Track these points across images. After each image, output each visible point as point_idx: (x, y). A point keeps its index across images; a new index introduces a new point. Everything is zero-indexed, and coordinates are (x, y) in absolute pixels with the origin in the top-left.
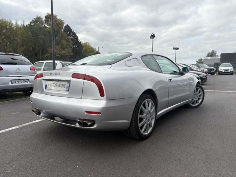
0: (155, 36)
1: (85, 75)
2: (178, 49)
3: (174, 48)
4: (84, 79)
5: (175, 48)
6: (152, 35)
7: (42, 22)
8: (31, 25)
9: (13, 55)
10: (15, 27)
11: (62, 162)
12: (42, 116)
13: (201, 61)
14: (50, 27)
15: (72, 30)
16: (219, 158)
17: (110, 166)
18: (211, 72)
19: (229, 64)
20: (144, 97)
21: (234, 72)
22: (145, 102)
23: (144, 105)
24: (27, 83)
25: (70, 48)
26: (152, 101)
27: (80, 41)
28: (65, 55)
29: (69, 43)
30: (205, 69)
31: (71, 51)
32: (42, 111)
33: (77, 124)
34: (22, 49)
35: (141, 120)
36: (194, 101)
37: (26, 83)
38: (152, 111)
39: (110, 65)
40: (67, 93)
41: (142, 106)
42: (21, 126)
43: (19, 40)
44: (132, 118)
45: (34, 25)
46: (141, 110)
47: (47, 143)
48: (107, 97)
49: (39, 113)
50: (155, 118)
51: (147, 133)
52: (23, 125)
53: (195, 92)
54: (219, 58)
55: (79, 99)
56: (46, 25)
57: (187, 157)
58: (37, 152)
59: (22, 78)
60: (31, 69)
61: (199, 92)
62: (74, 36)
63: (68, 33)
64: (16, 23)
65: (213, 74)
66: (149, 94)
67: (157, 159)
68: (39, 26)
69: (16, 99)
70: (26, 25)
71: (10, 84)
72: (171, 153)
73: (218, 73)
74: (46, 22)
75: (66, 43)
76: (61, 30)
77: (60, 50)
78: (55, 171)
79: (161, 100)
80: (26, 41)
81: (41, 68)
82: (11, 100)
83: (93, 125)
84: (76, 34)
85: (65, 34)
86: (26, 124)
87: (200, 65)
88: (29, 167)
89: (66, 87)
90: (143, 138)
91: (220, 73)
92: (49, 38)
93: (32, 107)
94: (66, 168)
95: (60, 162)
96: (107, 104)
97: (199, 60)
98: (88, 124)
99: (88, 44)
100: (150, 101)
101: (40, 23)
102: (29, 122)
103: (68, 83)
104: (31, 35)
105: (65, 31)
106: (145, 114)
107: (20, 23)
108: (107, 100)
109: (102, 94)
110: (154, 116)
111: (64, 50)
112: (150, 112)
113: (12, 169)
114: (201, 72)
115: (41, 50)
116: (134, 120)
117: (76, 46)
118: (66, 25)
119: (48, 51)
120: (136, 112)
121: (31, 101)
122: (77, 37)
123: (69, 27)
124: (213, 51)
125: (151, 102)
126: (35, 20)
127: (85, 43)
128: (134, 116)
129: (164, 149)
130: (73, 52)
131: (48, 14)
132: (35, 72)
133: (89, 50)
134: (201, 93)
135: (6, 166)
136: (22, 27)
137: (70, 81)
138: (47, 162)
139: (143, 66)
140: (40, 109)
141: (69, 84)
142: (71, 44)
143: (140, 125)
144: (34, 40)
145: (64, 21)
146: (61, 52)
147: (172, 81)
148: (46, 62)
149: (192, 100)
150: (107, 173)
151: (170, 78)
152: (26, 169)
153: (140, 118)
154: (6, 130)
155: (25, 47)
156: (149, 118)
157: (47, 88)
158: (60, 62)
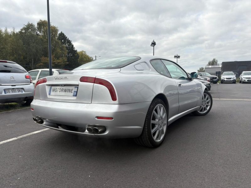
0: (156, 43)
1: (95, 78)
2: (179, 57)
3: (175, 56)
4: (94, 83)
5: (177, 56)
6: (153, 42)
7: (34, 29)
8: (22, 33)
9: (6, 62)
10: (4, 35)
11: (72, 172)
12: (45, 125)
13: (203, 70)
14: (43, 34)
15: (67, 37)
16: (237, 163)
17: (125, 175)
18: (213, 81)
19: (232, 72)
20: (156, 101)
21: (236, 80)
22: (157, 107)
23: (156, 111)
24: (22, 92)
25: (65, 56)
26: (163, 106)
27: (75, 50)
28: (60, 64)
29: (64, 52)
30: (208, 78)
31: (66, 60)
32: (45, 119)
33: (86, 131)
34: (12, 58)
35: (154, 126)
36: (203, 108)
37: (20, 93)
38: (163, 117)
39: (120, 69)
40: (75, 98)
41: (154, 112)
42: (19, 137)
43: (9, 48)
44: (145, 124)
45: (25, 33)
46: (153, 115)
47: (51, 153)
48: (119, 101)
49: (42, 122)
50: (166, 124)
51: (159, 141)
52: (21, 137)
53: (203, 99)
54: (221, 66)
55: (89, 104)
56: (38, 32)
57: (204, 163)
58: (42, 164)
59: (17, 87)
60: (26, 77)
61: (207, 99)
62: (68, 44)
63: (63, 41)
64: (6, 30)
65: (215, 83)
66: (161, 99)
67: (173, 166)
68: (31, 34)
69: (9, 110)
70: (17, 33)
71: (3, 94)
72: (186, 159)
73: (220, 82)
74: (38, 29)
75: (60, 51)
76: (55, 38)
77: (54, 58)
78: (66, 182)
79: (172, 105)
80: (16, 49)
81: (36, 77)
82: (4, 111)
83: (104, 131)
84: (72, 42)
85: (59, 41)
86: (25, 136)
87: (202, 73)
88: (36, 179)
89: (73, 92)
90: (155, 146)
91: (223, 82)
92: (42, 46)
93: (33, 115)
94: (77, 178)
95: (69, 172)
96: (119, 108)
97: (200, 69)
98: (99, 130)
99: (84, 53)
100: (162, 106)
101: (31, 30)
102: (27, 133)
103: (75, 87)
104: (22, 43)
105: (59, 39)
106: (157, 120)
107: (10, 31)
108: (120, 104)
109: (114, 98)
110: (165, 122)
111: (58, 59)
112: (162, 118)
113: (16, 181)
114: (204, 80)
115: (33, 59)
116: (146, 126)
117: (71, 55)
118: (60, 33)
119: (41, 60)
120: (149, 117)
121: (33, 109)
122: (73, 46)
123: (63, 34)
124: (214, 60)
125: (162, 108)
126: (26, 27)
127: (80, 52)
128: (147, 121)
129: (179, 156)
130: (68, 61)
131: (41, 20)
132: (31, 80)
133: (85, 59)
134: (209, 100)
135: (9, 178)
136: (12, 35)
137: (78, 85)
138: (55, 173)
139: (152, 71)
140: (43, 117)
141: (77, 88)
142: (66, 52)
143: (153, 131)
144: (25, 48)
145: (58, 28)
146: (55, 62)
147: (181, 86)
148: (42, 71)
149: (201, 107)
150: (123, 182)
151: (180, 84)
152: (33, 181)
153: (152, 124)
154: (4, 142)
155: (15, 56)
156: (161, 125)
157: (51, 94)
158: (57, 70)
